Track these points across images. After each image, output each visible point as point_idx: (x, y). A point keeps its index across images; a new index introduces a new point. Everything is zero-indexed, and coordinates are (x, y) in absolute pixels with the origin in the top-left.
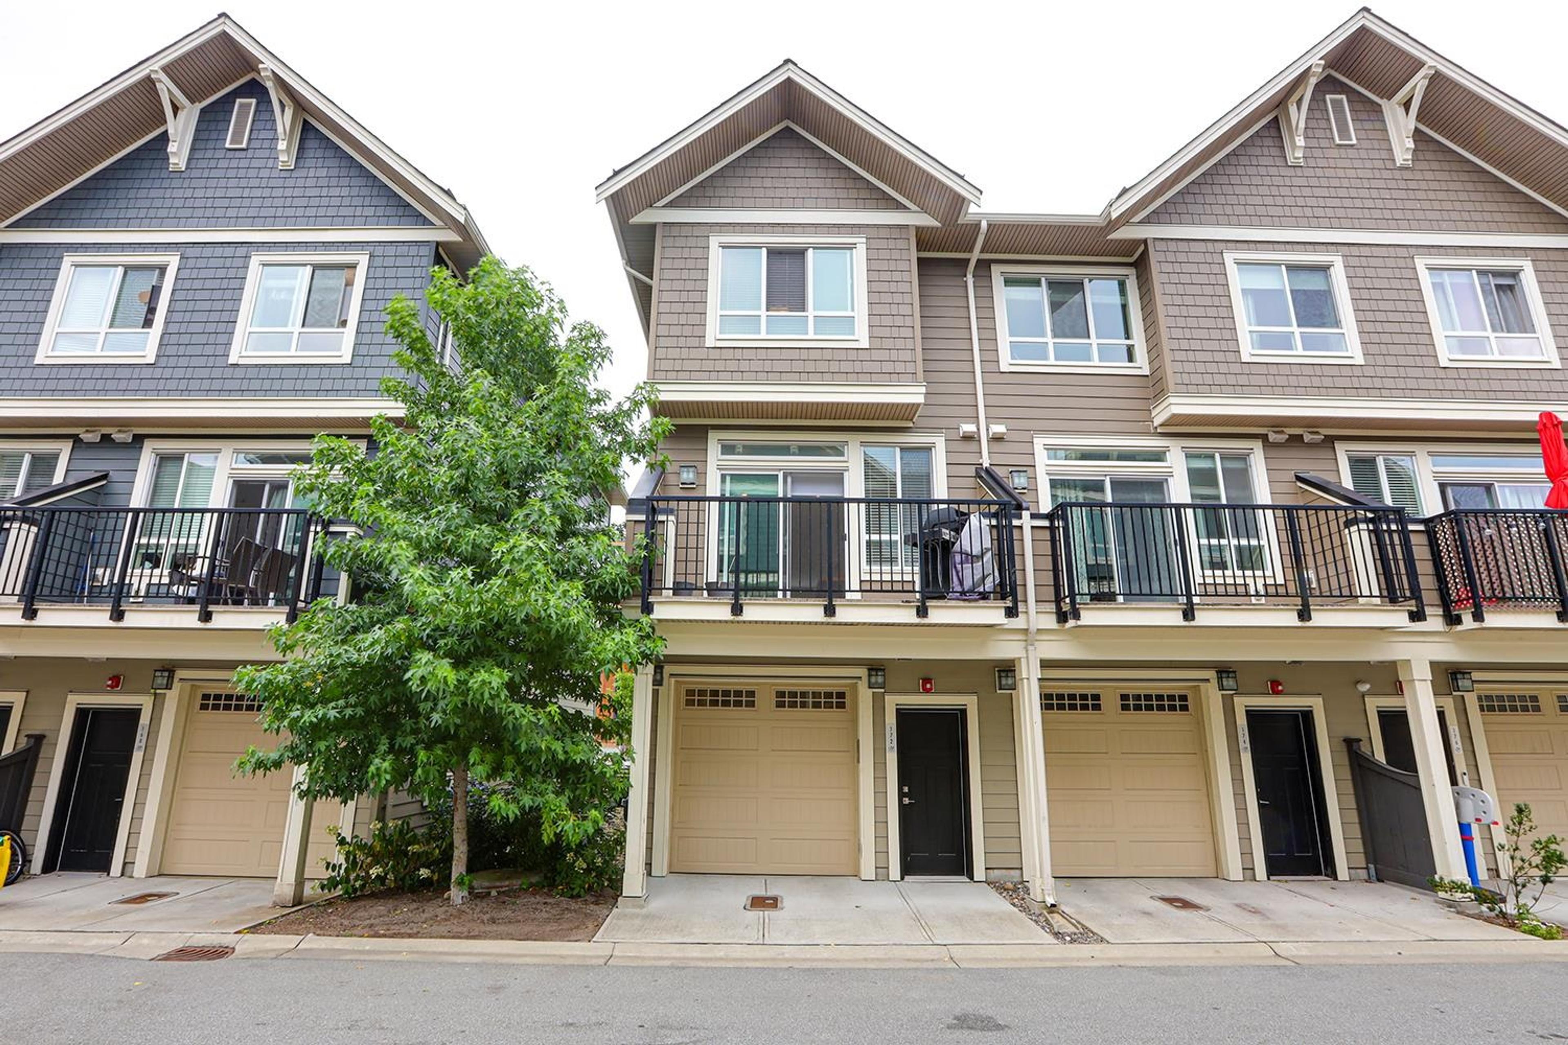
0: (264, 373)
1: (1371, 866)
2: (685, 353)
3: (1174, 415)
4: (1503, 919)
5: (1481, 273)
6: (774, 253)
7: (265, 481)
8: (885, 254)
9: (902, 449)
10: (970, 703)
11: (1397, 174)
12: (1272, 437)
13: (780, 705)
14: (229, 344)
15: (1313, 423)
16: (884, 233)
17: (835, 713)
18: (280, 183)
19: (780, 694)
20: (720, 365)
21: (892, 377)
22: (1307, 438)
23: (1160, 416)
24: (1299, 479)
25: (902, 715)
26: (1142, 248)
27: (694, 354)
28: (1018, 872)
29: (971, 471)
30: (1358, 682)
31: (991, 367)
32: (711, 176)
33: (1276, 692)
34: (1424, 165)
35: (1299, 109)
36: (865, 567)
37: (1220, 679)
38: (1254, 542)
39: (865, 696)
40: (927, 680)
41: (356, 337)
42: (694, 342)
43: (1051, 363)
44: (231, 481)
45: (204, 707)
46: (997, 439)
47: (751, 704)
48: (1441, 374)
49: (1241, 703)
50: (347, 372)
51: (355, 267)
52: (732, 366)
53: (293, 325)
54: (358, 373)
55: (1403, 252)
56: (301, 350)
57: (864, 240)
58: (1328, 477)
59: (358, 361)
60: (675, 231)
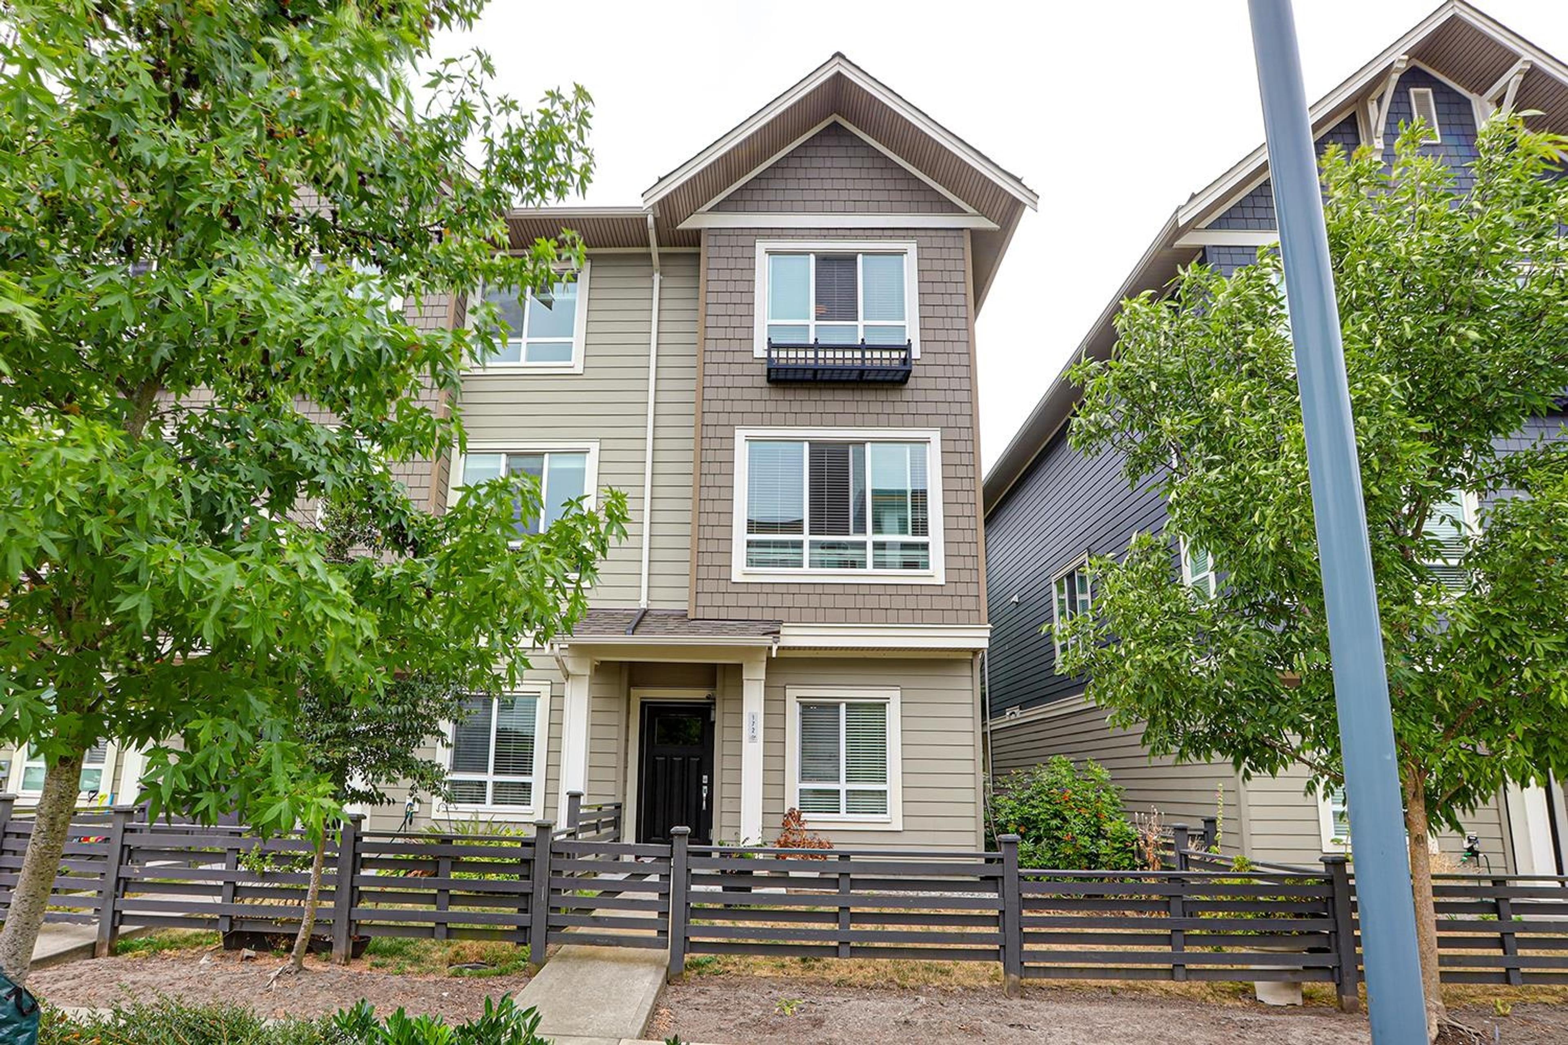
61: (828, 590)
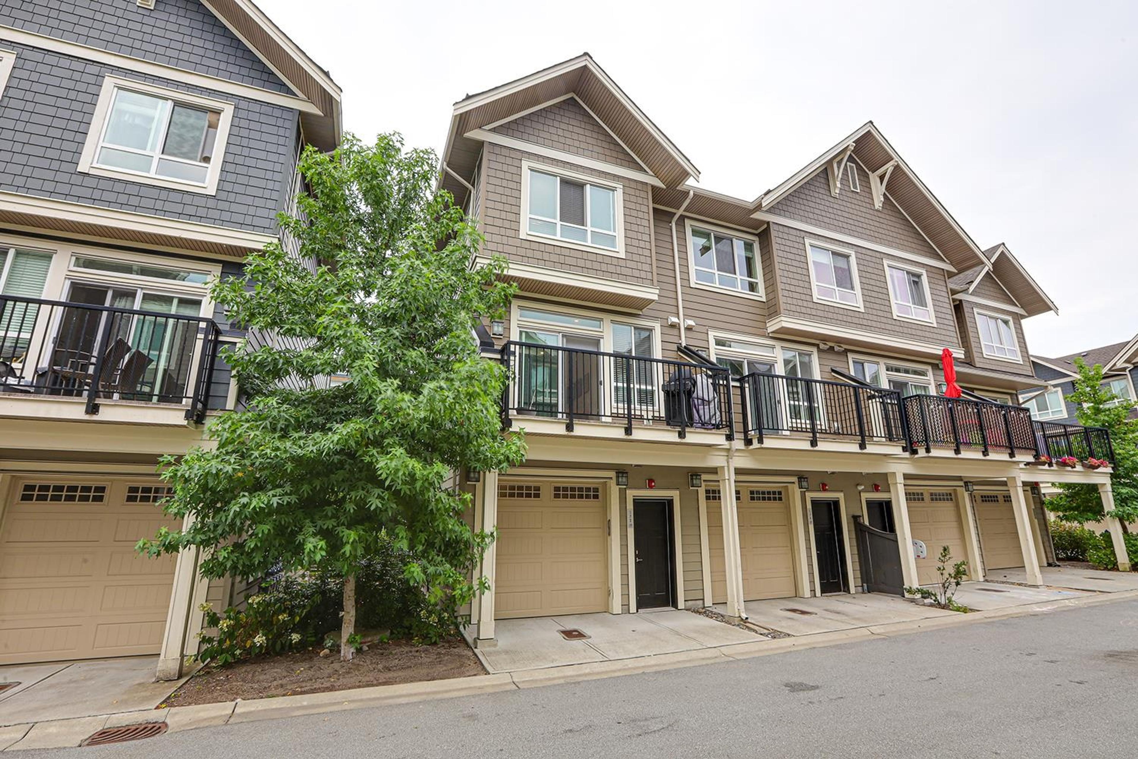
0: (119, 188)
1: (865, 585)
2: (505, 240)
3: (783, 327)
4: (939, 605)
5: (908, 273)
6: (565, 182)
7: (108, 288)
8: (633, 199)
9: (635, 328)
10: (675, 494)
11: (876, 213)
12: (822, 346)
13: (557, 496)
14: (79, 153)
15: (840, 341)
16: (633, 185)
17: (592, 502)
18: (139, 18)
19: (557, 489)
20: (530, 253)
21: (639, 280)
22: (837, 349)
23: (773, 326)
24: (833, 371)
25: (638, 503)
26: (765, 226)
27: (511, 241)
28: (701, 602)
29: (674, 347)
30: (858, 485)
31: (685, 283)
32: (523, 118)
33: (824, 490)
34: (885, 211)
35: (839, 168)
36: (614, 404)
37: (800, 482)
38: (797, 403)
39: (614, 490)
40: (651, 481)
41: (221, 174)
42: (511, 233)
43: (716, 286)
44: (68, 283)
45: (26, 498)
46: (689, 329)
47: (537, 496)
48: (894, 322)
49: (809, 495)
50: (211, 203)
51: (220, 113)
52: (538, 255)
53: (153, 149)
54: (221, 205)
55: (878, 255)
56: (159, 174)
57: (621, 187)
58: (844, 371)
59: (223, 195)
60: (497, 150)
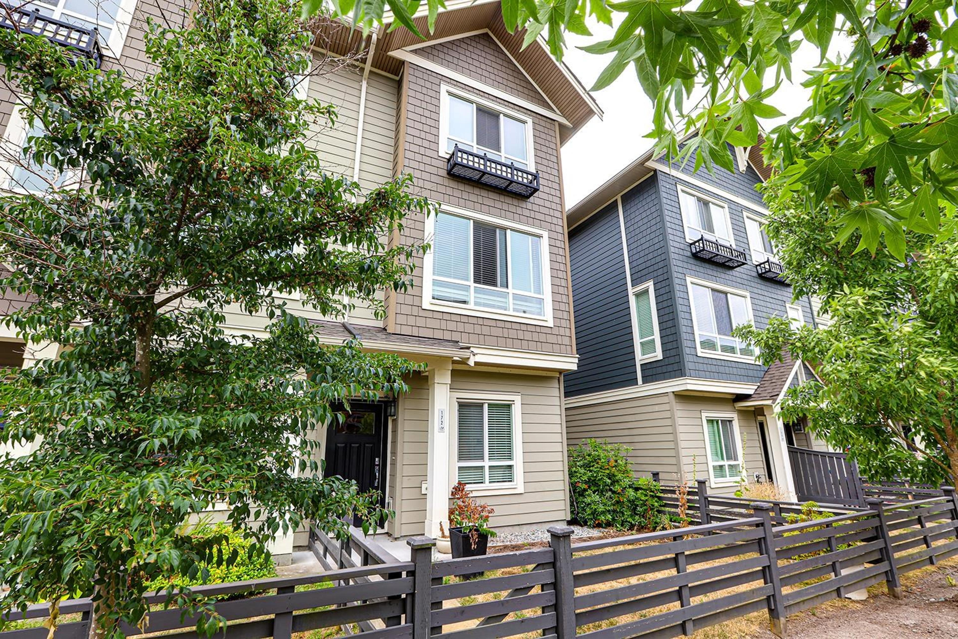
61: (486, 322)
